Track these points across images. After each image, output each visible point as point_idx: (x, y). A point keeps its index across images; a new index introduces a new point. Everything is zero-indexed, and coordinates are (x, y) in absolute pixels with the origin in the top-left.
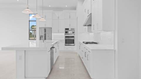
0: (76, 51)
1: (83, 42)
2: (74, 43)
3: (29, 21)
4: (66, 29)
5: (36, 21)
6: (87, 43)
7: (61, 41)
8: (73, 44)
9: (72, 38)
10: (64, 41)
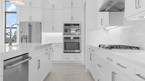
0: (83, 63)
1: (100, 46)
2: (79, 49)
3: (6, 13)
4: (66, 25)
5: (16, 13)
6: (112, 47)
7: (57, 45)
8: (77, 51)
9: (77, 40)
10: (62, 46)
